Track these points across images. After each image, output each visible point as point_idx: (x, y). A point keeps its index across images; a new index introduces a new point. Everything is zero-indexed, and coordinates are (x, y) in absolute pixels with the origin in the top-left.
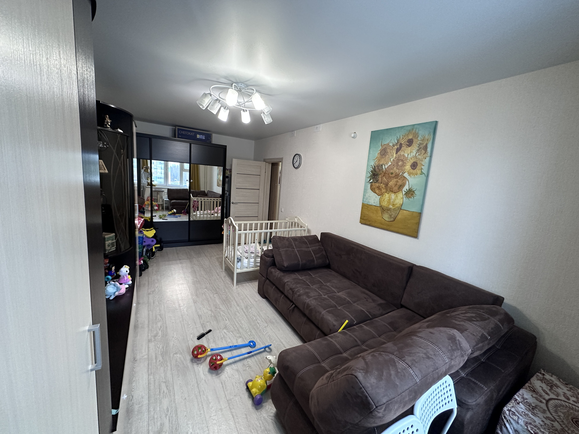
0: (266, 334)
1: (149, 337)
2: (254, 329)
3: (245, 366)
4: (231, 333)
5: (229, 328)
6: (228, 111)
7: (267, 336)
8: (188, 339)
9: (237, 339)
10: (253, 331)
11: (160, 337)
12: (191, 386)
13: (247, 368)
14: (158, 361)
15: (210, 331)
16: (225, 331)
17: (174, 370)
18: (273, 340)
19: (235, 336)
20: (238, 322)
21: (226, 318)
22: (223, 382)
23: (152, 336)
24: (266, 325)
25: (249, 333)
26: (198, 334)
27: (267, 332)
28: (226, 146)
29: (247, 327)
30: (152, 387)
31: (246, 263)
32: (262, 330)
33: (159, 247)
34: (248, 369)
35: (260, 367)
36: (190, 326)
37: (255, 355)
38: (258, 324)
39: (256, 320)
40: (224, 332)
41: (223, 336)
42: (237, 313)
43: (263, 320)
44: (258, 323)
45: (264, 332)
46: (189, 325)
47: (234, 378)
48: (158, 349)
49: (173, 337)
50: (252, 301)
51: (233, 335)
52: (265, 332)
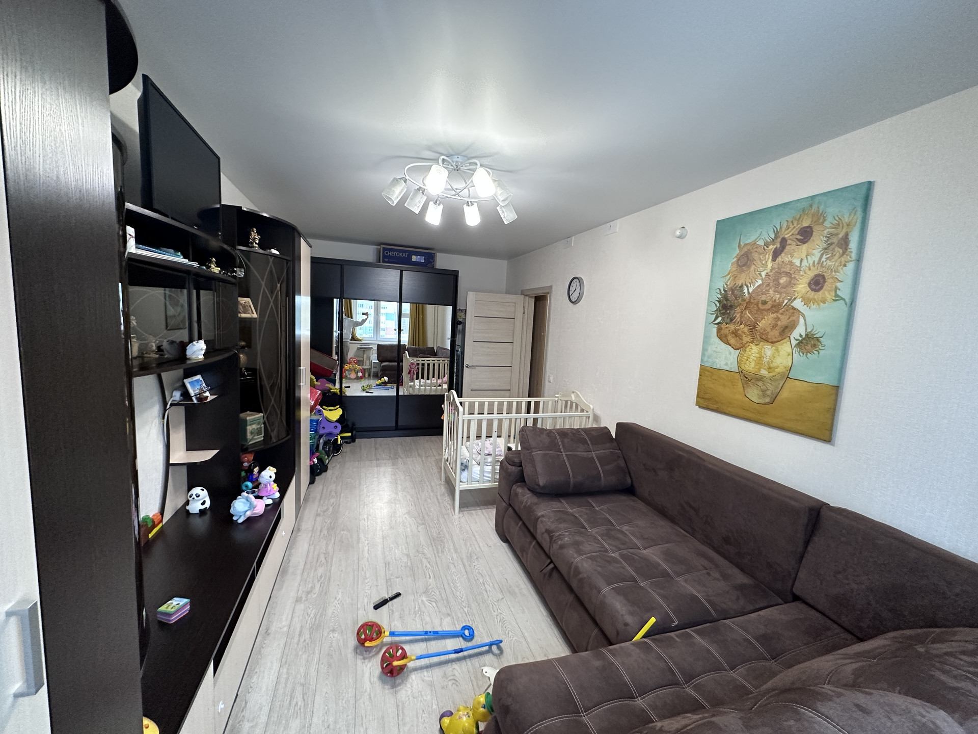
0: (497, 615)
1: (299, 592)
2: (477, 602)
3: (447, 678)
4: (434, 604)
5: (433, 593)
6: (441, 207)
7: (499, 620)
8: (359, 606)
9: (441, 619)
10: (473, 605)
11: (315, 595)
12: (344, 702)
13: (450, 683)
14: (302, 640)
15: (398, 595)
16: (424, 599)
17: (322, 664)
18: (509, 629)
19: (440, 612)
20: (449, 584)
21: (430, 573)
22: (400, 704)
23: (303, 592)
24: (501, 597)
25: (466, 610)
26: (377, 599)
27: (499, 611)
28: (458, 271)
29: (464, 597)
30: (281, 691)
31: (477, 474)
32: (491, 606)
33: (349, 436)
34: (452, 685)
35: (475, 684)
36: (366, 581)
37: (470, 656)
38: (484, 593)
39: (484, 584)
40: (422, 601)
41: (419, 608)
42: (452, 566)
43: (496, 585)
44: (486, 591)
45: (494, 611)
46: (366, 579)
47: (421, 701)
48: (307, 617)
49: (336, 598)
50: (481, 545)
51: (436, 608)
52: (496, 611)
